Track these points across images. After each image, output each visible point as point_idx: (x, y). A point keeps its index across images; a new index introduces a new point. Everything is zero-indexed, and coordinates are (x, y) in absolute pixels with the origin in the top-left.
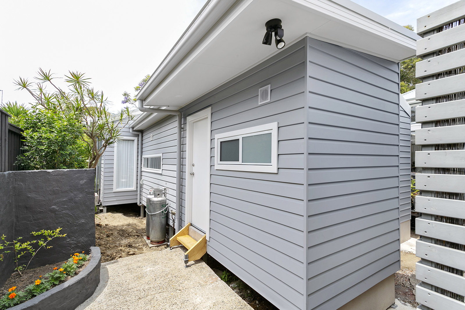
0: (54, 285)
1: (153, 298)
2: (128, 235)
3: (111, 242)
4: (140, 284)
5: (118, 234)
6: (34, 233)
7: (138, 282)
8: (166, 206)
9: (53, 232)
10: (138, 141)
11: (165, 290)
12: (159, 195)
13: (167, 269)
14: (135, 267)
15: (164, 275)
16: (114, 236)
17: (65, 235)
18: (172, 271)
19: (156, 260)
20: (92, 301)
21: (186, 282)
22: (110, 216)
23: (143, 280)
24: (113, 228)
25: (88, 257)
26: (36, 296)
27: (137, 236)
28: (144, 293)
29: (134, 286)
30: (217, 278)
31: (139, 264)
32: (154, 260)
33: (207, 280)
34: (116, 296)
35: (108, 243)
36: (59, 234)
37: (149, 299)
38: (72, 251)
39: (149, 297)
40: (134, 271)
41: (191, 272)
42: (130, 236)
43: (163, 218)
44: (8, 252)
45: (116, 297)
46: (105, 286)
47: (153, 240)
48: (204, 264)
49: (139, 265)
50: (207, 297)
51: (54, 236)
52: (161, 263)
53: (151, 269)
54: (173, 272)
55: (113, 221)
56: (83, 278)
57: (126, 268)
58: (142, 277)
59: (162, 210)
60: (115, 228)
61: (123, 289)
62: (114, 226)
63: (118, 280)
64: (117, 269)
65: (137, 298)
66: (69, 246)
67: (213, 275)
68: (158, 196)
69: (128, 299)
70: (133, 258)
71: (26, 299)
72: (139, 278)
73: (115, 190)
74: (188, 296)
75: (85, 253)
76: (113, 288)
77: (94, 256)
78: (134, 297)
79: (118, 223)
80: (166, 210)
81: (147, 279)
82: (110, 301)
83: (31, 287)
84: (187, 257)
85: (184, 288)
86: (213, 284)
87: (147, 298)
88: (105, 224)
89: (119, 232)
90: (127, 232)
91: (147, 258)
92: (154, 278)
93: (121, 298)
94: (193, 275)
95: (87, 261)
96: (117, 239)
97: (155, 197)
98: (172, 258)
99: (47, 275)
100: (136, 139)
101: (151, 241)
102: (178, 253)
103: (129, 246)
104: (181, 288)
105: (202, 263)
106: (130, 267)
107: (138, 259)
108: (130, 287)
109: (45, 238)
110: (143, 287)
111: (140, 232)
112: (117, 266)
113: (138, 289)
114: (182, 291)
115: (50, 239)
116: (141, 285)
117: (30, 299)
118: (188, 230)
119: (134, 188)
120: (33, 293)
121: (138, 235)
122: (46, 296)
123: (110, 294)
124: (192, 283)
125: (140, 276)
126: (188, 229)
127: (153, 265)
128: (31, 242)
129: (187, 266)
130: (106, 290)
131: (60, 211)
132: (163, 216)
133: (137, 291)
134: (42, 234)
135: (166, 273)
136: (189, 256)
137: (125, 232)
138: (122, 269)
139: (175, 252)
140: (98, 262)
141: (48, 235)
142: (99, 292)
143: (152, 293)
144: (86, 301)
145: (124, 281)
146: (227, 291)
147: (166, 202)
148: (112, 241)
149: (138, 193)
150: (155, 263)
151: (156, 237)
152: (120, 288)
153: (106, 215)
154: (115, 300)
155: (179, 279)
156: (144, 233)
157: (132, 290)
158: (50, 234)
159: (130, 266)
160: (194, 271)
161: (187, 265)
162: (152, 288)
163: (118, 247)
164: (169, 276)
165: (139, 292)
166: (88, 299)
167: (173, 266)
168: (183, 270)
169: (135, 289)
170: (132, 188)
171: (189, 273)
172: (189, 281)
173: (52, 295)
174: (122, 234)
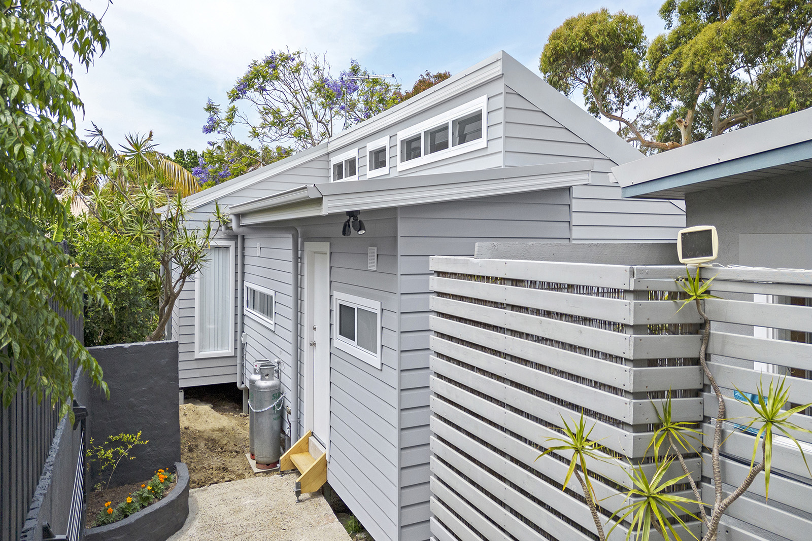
0: (143, 507)
1: (251, 536)
2: (222, 449)
3: (195, 460)
4: (237, 519)
5: (206, 447)
6: (111, 437)
7: (234, 517)
8: (279, 396)
9: (132, 438)
10: (236, 248)
11: (267, 528)
12: (267, 375)
13: (273, 504)
14: (231, 497)
15: (268, 510)
16: (200, 450)
17: (147, 441)
18: (278, 505)
19: (260, 490)
20: (182, 533)
21: (294, 521)
22: (191, 411)
23: (241, 514)
24: (198, 434)
25: (172, 477)
26: (128, 515)
27: (237, 452)
28: (241, 529)
29: (230, 521)
30: (334, 519)
31: (237, 494)
32: (257, 489)
33: (321, 520)
34: (209, 530)
35: (192, 462)
36: (139, 440)
37: (247, 537)
38: (153, 467)
39: (247, 535)
40: (230, 503)
41: (302, 509)
42: (225, 452)
43: (274, 419)
44: (94, 460)
45: (209, 532)
46: (194, 519)
47: (260, 460)
48: (323, 500)
49: (235, 496)
50: (315, 538)
51: (134, 442)
52: (265, 494)
53: (252, 501)
54: (280, 507)
55: (196, 420)
56: (173, 501)
57: (219, 498)
58: (240, 511)
59: (273, 405)
60: (201, 434)
61: (216, 523)
62: (199, 432)
63: (210, 512)
64: (209, 498)
65: (234, 534)
66: (149, 460)
67: (330, 515)
68: (267, 378)
69: (222, 534)
70: (228, 486)
71: (119, 519)
72: (236, 512)
73: (198, 355)
74: (293, 536)
75: (169, 471)
76: (206, 522)
77: (181, 475)
78: (229, 533)
79: (204, 426)
80: (279, 405)
81: (245, 514)
82: (203, 536)
83: (122, 505)
84: (298, 485)
85: (290, 528)
86: (326, 526)
87: (245, 535)
88: (185, 425)
89: (207, 442)
90: (219, 443)
91: (247, 486)
92: (255, 513)
93: (214, 533)
94: (305, 513)
95: (172, 482)
96: (205, 457)
97: (262, 379)
98: (281, 488)
99: (135, 494)
100: (231, 244)
101: (257, 463)
102: (291, 482)
103: (223, 468)
104: (286, 527)
105: (321, 498)
106: (225, 498)
107: (236, 487)
108: (225, 522)
109: (124, 444)
110: (240, 523)
111: (240, 446)
112: (208, 495)
113: (234, 525)
114: (287, 530)
115: (130, 447)
116: (239, 521)
117: (122, 519)
118: (308, 443)
119: (230, 351)
120: (126, 512)
121: (238, 450)
122: (140, 516)
123: (203, 529)
124: (300, 523)
125: (237, 509)
126: (307, 441)
127: (255, 496)
128: (114, 449)
129: (299, 501)
130: (197, 523)
131: (139, 406)
132: (276, 416)
133: (233, 526)
134: (120, 439)
135: (270, 508)
136: (302, 485)
137: (217, 443)
138: (215, 499)
139: (286, 479)
140: (187, 483)
141: (127, 440)
142: (189, 525)
143: (250, 530)
144: (176, 533)
145: (218, 515)
146: (341, 534)
147: (280, 388)
148: (197, 459)
149: (238, 361)
150: (258, 494)
151: (264, 455)
152: (213, 522)
153: (185, 408)
154: (208, 535)
155: (285, 516)
156: (247, 447)
157: (227, 525)
158: (130, 440)
159: (225, 496)
160: (307, 508)
161: (299, 499)
162: (251, 525)
163: (207, 470)
164: (274, 512)
165: (236, 528)
166: (178, 532)
167: (280, 500)
168: (293, 505)
169: (231, 525)
170: (227, 351)
171: (300, 511)
172: (298, 520)
173: (146, 515)
174: (212, 448)
